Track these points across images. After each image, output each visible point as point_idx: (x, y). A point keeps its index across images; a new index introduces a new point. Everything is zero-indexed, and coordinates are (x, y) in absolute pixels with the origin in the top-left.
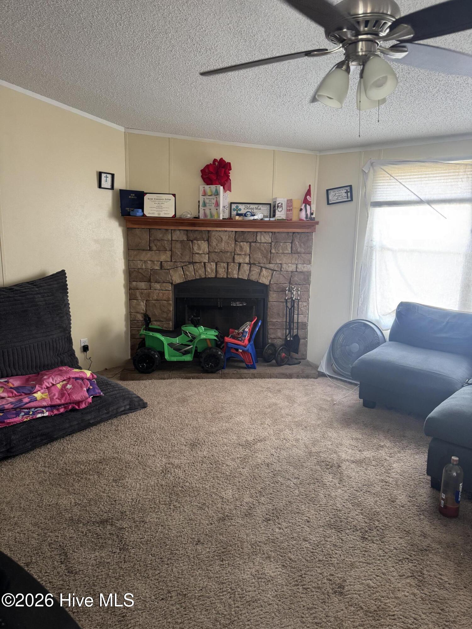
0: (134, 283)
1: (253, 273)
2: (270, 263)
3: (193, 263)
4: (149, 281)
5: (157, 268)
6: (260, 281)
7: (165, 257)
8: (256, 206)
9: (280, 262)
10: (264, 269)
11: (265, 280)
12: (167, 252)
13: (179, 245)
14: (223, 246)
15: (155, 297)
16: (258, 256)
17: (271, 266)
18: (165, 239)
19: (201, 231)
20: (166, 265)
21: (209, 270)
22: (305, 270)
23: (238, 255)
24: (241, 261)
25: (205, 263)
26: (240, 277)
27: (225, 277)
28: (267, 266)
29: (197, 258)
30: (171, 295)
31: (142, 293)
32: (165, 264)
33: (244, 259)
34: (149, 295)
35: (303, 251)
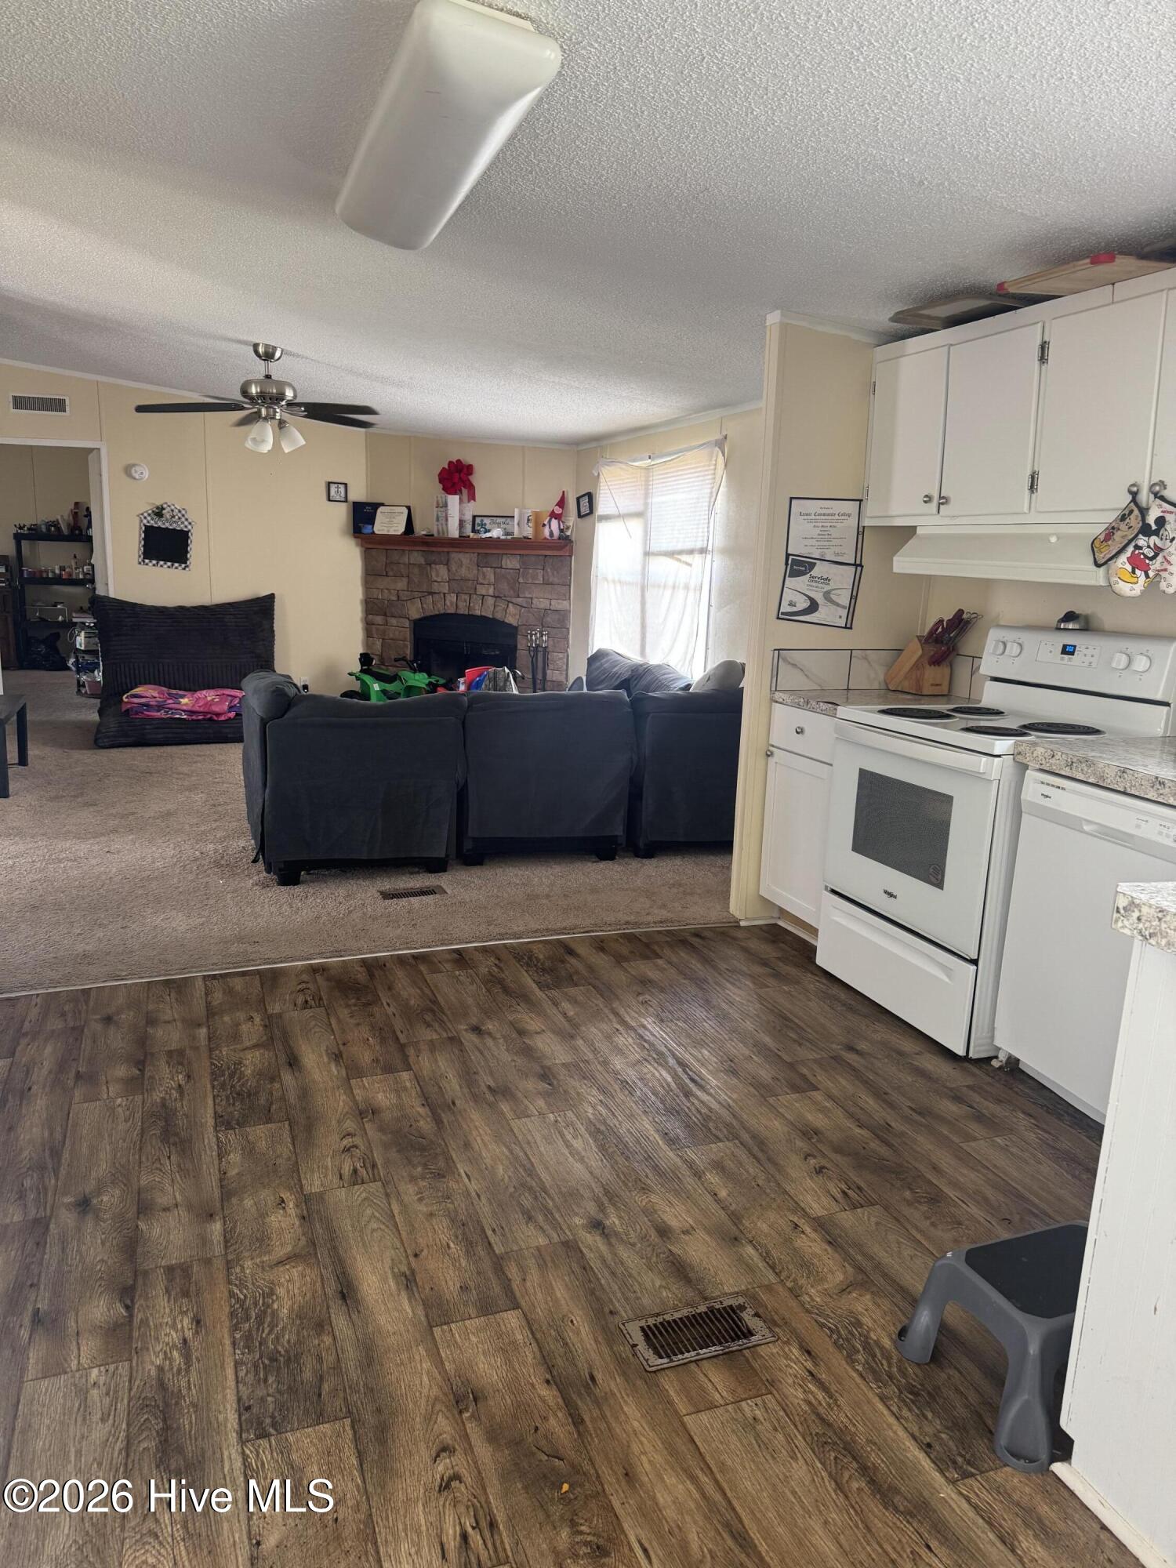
0: (370, 617)
1: (498, 609)
2: (518, 597)
3: (432, 593)
4: (385, 615)
5: (395, 598)
6: (506, 621)
7: (401, 584)
8: (503, 520)
9: (530, 596)
10: (510, 605)
11: (511, 620)
12: (404, 579)
13: (416, 570)
14: (464, 572)
15: (391, 636)
16: (504, 587)
17: (519, 600)
18: (401, 561)
19: (439, 553)
20: (404, 595)
21: (448, 603)
22: (559, 607)
23: (481, 584)
24: (484, 592)
25: (444, 594)
26: (483, 614)
27: (466, 613)
28: (514, 600)
29: (435, 587)
30: (408, 634)
31: (377, 629)
32: (401, 593)
33: (488, 590)
34: (384, 632)
35: (556, 580)
